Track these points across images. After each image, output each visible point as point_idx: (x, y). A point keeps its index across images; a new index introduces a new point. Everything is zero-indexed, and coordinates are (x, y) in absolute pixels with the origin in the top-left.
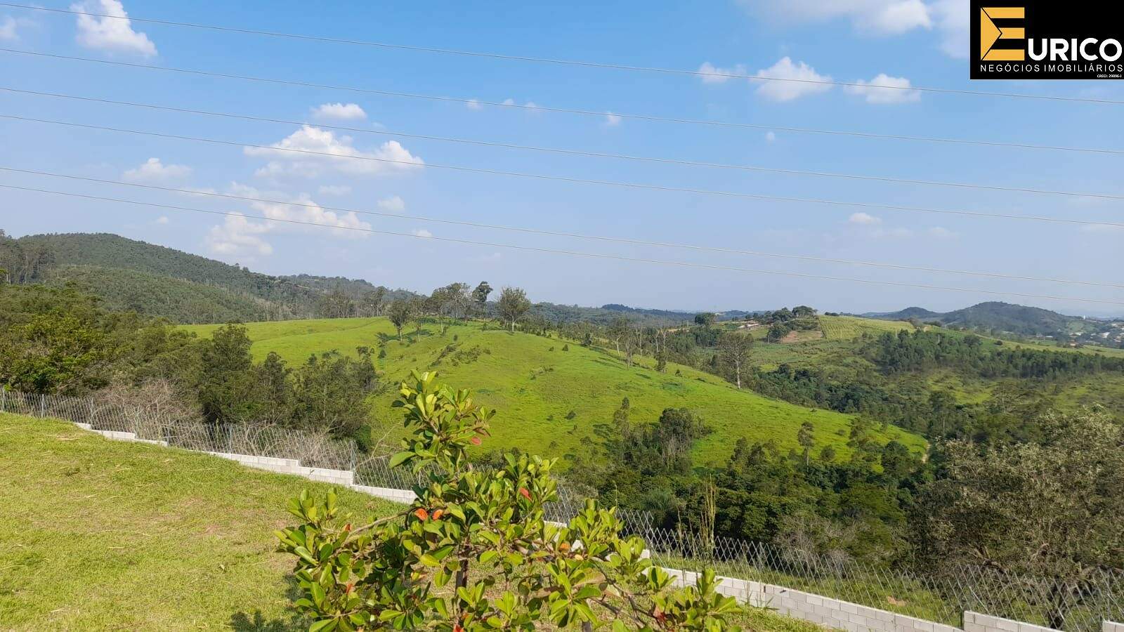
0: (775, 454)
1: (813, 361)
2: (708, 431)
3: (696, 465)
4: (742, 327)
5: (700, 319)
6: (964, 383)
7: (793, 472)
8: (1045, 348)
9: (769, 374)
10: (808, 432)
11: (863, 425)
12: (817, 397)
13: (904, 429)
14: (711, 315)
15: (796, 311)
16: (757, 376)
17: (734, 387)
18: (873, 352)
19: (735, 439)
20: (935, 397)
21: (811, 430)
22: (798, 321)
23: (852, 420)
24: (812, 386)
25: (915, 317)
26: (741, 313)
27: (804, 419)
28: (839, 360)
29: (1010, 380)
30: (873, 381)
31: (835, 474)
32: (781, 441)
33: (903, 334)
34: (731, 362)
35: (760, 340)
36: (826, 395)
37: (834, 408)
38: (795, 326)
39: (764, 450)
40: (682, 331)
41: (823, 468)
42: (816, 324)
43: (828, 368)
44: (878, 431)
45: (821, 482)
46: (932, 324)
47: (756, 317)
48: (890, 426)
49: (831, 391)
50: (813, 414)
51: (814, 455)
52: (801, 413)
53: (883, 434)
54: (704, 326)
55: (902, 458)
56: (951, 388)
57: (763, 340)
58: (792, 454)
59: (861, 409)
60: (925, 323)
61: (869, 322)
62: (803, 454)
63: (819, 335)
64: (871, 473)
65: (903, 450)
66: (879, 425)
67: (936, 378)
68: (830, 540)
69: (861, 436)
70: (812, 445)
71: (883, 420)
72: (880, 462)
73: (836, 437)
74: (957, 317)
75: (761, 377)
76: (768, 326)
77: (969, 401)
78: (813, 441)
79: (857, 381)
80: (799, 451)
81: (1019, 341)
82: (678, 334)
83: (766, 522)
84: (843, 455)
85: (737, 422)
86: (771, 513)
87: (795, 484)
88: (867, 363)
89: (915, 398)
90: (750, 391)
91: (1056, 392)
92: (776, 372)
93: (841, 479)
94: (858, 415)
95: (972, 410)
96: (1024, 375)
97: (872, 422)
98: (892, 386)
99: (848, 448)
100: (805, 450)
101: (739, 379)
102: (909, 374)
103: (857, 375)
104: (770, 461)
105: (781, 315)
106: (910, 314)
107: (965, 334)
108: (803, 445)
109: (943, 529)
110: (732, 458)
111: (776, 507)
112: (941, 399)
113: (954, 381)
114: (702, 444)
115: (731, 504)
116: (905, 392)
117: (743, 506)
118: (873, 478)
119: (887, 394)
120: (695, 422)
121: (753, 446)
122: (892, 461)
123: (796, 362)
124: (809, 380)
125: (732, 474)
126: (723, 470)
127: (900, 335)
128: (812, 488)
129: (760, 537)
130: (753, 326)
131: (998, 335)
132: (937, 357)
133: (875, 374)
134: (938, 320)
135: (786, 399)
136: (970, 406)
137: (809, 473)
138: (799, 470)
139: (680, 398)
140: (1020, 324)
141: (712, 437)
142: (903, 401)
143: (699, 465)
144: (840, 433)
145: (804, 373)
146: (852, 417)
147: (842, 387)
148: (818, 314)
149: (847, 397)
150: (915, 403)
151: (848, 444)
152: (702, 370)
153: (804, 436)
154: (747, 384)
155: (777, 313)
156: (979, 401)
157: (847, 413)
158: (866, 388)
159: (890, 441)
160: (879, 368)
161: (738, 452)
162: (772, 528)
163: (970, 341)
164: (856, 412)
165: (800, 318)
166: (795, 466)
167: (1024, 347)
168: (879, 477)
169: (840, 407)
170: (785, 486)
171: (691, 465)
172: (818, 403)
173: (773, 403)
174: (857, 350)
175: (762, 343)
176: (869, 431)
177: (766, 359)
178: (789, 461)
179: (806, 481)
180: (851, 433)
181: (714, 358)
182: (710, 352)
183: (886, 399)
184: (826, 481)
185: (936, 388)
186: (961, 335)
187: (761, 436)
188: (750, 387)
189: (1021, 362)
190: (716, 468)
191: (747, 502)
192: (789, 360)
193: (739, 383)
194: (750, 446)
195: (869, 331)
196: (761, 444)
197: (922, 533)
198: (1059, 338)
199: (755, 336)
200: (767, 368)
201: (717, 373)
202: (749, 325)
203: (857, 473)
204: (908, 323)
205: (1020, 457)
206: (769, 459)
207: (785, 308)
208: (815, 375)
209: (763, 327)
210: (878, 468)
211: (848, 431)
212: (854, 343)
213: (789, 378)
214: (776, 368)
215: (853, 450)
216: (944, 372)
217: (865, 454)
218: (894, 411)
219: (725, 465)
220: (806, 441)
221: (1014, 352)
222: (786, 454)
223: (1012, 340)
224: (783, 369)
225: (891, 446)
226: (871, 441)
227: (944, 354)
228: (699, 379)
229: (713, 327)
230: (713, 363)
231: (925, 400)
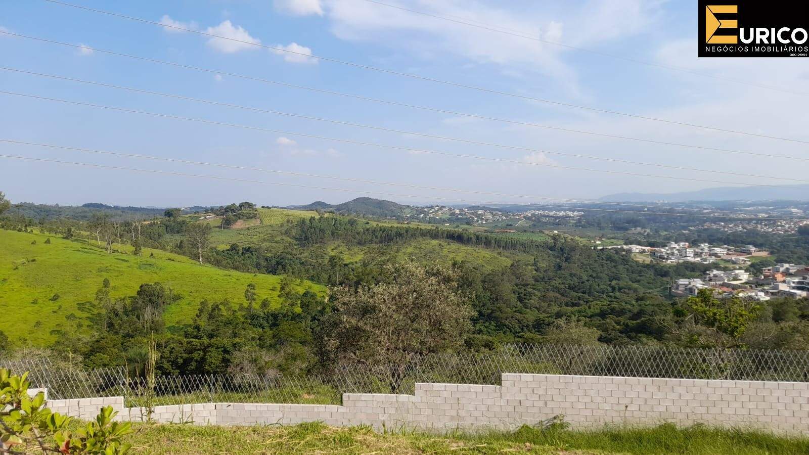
0: (229, 309)
1: (253, 240)
2: (177, 298)
3: (168, 325)
4: (203, 218)
5: (169, 213)
6: (349, 249)
7: (242, 320)
8: (392, 225)
9: (223, 251)
10: (252, 290)
11: (289, 282)
12: (258, 266)
13: (314, 282)
14: (178, 210)
15: (241, 205)
16: (214, 253)
17: (198, 263)
18: (294, 232)
19: (198, 301)
20: (332, 259)
21: (254, 289)
22: (243, 213)
23: (281, 279)
24: (254, 257)
25: (319, 208)
26: (202, 208)
27: (249, 282)
28: (271, 239)
29: (374, 246)
30: (294, 252)
31: (271, 318)
32: (233, 299)
33: (312, 219)
34: (194, 245)
35: (217, 227)
36: (263, 263)
37: (269, 272)
38: (241, 217)
39: (221, 307)
40: (154, 223)
41: (262, 315)
42: (256, 214)
43: (265, 245)
44: (298, 285)
45: (261, 324)
46: (329, 212)
47: (212, 210)
48: (305, 281)
49: (267, 260)
50: (255, 278)
51: (256, 306)
52: (246, 277)
53: (300, 287)
54: (172, 219)
55: (313, 301)
56: (341, 253)
57: (219, 227)
58: (241, 308)
59: (287, 271)
60: (325, 212)
61: (291, 212)
62: (249, 306)
63: (258, 222)
64: (294, 314)
65: (313, 296)
66: (299, 281)
67: (332, 247)
68: (266, 363)
69: (287, 290)
70: (254, 299)
71: (301, 278)
72: (299, 306)
73: (271, 292)
74: (344, 207)
75: (217, 254)
76: (222, 217)
77: (351, 261)
78: (255, 297)
79: (284, 252)
80: (246, 305)
81: (379, 221)
82: (151, 225)
83: (222, 359)
84: (276, 305)
85: (200, 289)
86: (226, 351)
87: (243, 329)
88: (290, 240)
89: (320, 261)
90: (209, 265)
91: (398, 251)
92: (228, 250)
93: (275, 319)
94: (285, 276)
95: (354, 266)
96: (381, 242)
97: (294, 279)
98: (306, 254)
99: (278, 298)
100: (250, 303)
101: (200, 257)
102: (316, 246)
103: (284, 249)
104: (226, 314)
105: (230, 209)
106: (316, 206)
107: (348, 218)
108: (249, 300)
109: (332, 343)
110: (197, 315)
111: (229, 347)
112: (335, 261)
113: (343, 248)
114: (173, 308)
115: (195, 350)
116: (314, 258)
118: (295, 317)
119: (303, 260)
120: (167, 292)
121: (212, 305)
122: (307, 304)
123: (243, 242)
124: (252, 254)
125: (197, 328)
126: (190, 326)
127: (310, 220)
128: (255, 329)
129: (218, 370)
130: (211, 217)
131: (367, 218)
132: (333, 234)
133: (296, 247)
134: (332, 209)
135: (236, 268)
136: (352, 263)
137: (253, 320)
138: (246, 318)
139: (154, 275)
140: (379, 211)
141: (182, 303)
142: (313, 264)
143: (171, 325)
144: (273, 289)
145: (248, 250)
146: (281, 277)
147: (275, 257)
148: (257, 207)
149: (278, 263)
150: (320, 264)
151: (279, 296)
152: (171, 252)
153: (249, 294)
154: (207, 260)
155: (228, 207)
156: (357, 260)
157: (278, 275)
158: (289, 256)
159: (305, 291)
160: (298, 242)
161: (201, 311)
162: (226, 362)
163: (352, 223)
164: (283, 274)
165: (244, 211)
166: (243, 316)
167: (380, 225)
168: (299, 315)
169: (273, 272)
170: (236, 330)
171: (165, 325)
172: (258, 270)
173: (226, 272)
174: (283, 231)
175: (218, 229)
176: (292, 286)
177: (221, 241)
178: (239, 313)
179: (250, 325)
180: (281, 288)
181: (181, 242)
182: (178, 238)
183: (303, 263)
184: (265, 323)
185: (333, 254)
186: (346, 219)
187: (218, 298)
188: (210, 262)
189: (379, 234)
190: (185, 325)
191: (208, 347)
192: (238, 240)
193: (201, 260)
194: (210, 306)
195: (291, 218)
196: (219, 303)
197: (321, 349)
198: (399, 219)
199: (212, 224)
200: (222, 247)
201: (184, 254)
202: (208, 217)
203: (285, 315)
204: (315, 212)
205: (374, 293)
206: (225, 313)
207: (234, 204)
208: (256, 250)
209: (218, 218)
210: (298, 310)
211: (279, 287)
212: (281, 226)
213: (238, 253)
214: (228, 247)
215: (282, 300)
216: (337, 243)
217: (289, 301)
218: (307, 271)
219: (191, 322)
220: (250, 297)
221: (375, 228)
222: (236, 308)
223: (375, 221)
224: (234, 248)
225: (306, 294)
226: (294, 292)
227: (337, 231)
228: (169, 259)
229: (180, 219)
230: (180, 246)
231: (326, 262)
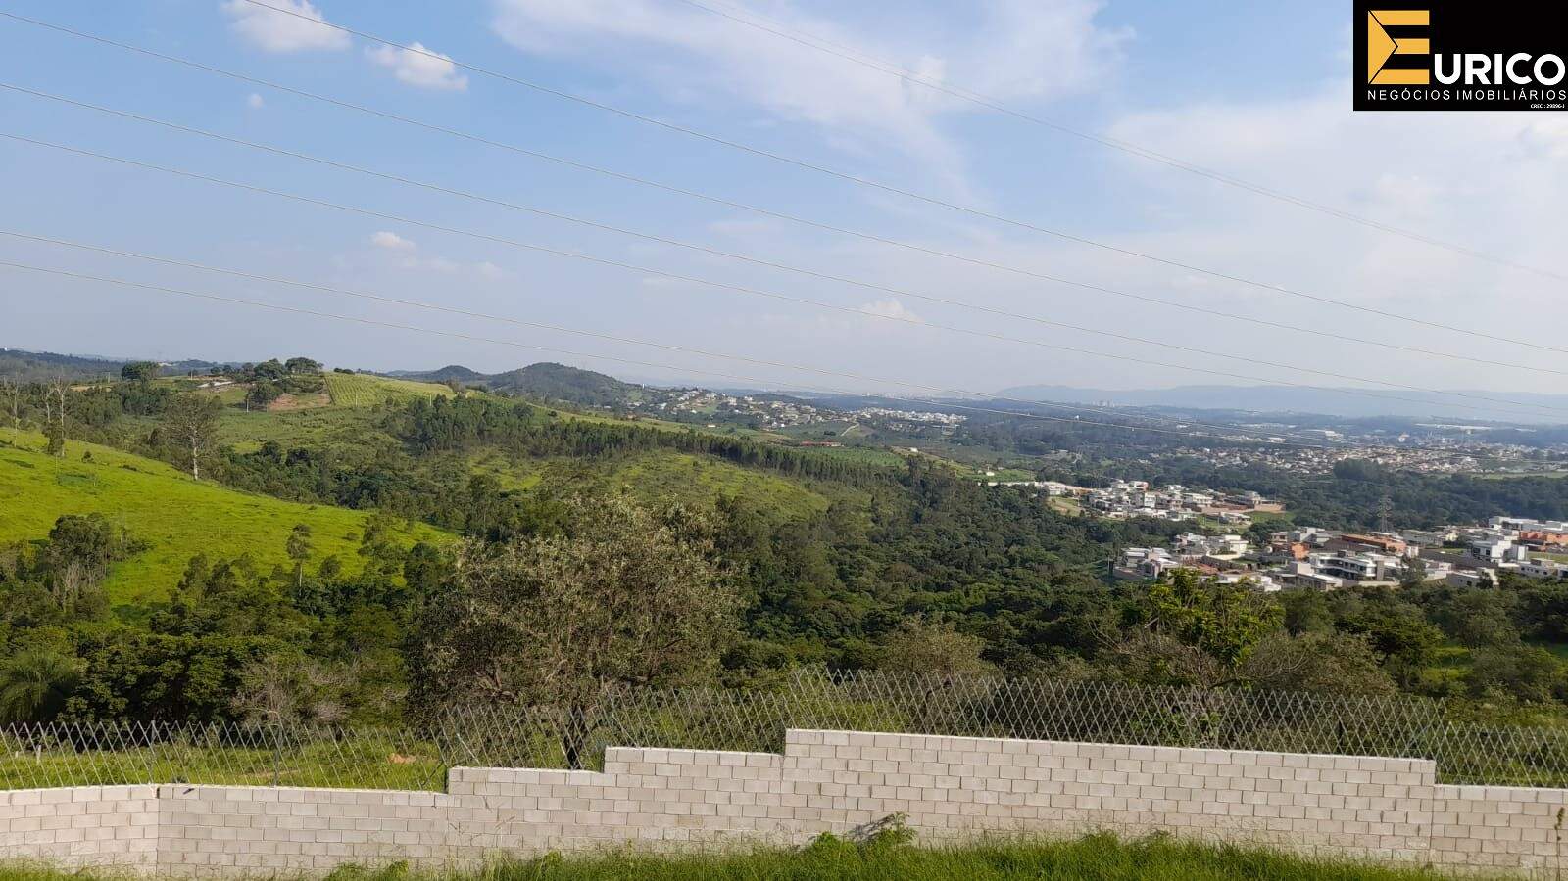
0: (252, 574)
1: (314, 437)
2: (137, 548)
3: (116, 602)
4: (206, 385)
5: (131, 371)
6: (512, 464)
7: (279, 597)
8: (602, 420)
9: (246, 456)
10: (302, 539)
11: (382, 525)
12: (320, 490)
13: (436, 527)
14: (152, 366)
15: (291, 364)
16: (227, 459)
17: (188, 477)
18: (399, 425)
19: (186, 556)
20: (476, 482)
21: (307, 536)
22: (293, 379)
23: (367, 519)
24: (313, 472)
25: (455, 378)
26: (206, 364)
27: (298, 520)
28: (351, 436)
29: (563, 459)
30: (398, 465)
31: (340, 595)
32: (261, 555)
33: (440, 400)
34: (184, 440)
35: (235, 406)
36: (332, 485)
37: (343, 503)
38: (289, 387)
39: (234, 569)
40: (97, 391)
41: (322, 588)
42: (322, 384)
43: (336, 447)
44: (401, 531)
45: (318, 608)
46: (476, 389)
47: (228, 371)
48: (417, 524)
49: (340, 479)
50: (312, 513)
51: (309, 570)
52: (293, 511)
53: (405, 534)
54: (138, 383)
55: (431, 564)
56: (497, 471)
57: (240, 406)
58: (278, 572)
59: (380, 502)
60: (468, 387)
61: (396, 384)
62: (294, 570)
63: (325, 400)
64: (389, 589)
65: (433, 555)
66: (403, 523)
67: (478, 459)
68: (316, 690)
69: (378, 539)
70: (307, 557)
71: (410, 518)
72: (402, 573)
73: (344, 543)
74: (507, 380)
75: (233, 462)
76: (248, 385)
77: (516, 487)
78: (309, 551)
79: (377, 464)
80: (288, 568)
81: (575, 412)
82: (90, 394)
83: (223, 677)
84: (352, 568)
85: (189, 531)
86: (233, 662)
87: (279, 615)
88: (391, 439)
89: (451, 484)
90: (215, 483)
91: (611, 473)
92: (258, 454)
93: (348, 598)
94: (375, 512)
95: (519, 498)
96: (578, 454)
97: (394, 520)
98: (424, 470)
99: (359, 557)
100: (298, 564)
101: (196, 466)
102: (445, 454)
103: (378, 456)
104: (244, 585)
105: (268, 370)
106: (449, 375)
107: (516, 402)
108: (294, 558)
110: (181, 586)
111: (240, 653)
112: (483, 485)
113: (501, 461)
114: (129, 567)
115: (166, 657)
116: (440, 478)
117: (187, 658)
118: (392, 596)
119: (417, 480)
120: (117, 535)
121: (215, 566)
122: (418, 569)
123: (288, 439)
124: (309, 465)
125: (180, 610)
126: (164, 606)
127: (435, 402)
128: (305, 617)
129: (214, 700)
130: (223, 384)
131: (552, 404)
132: (481, 432)
133: (402, 454)
134: (484, 383)
135: (272, 492)
136: (517, 493)
137: (301, 598)
138: (288, 594)
139: (91, 498)
140: (577, 391)
141: (148, 557)
142: (436, 490)
143: (122, 603)
144: (350, 538)
145: (302, 455)
146: (367, 514)
147: (356, 473)
148: (325, 369)
149: (362, 486)
150: (451, 491)
152: (132, 452)
153: (296, 545)
154: (210, 472)
155: (261, 366)
156: (528, 486)
157: (361, 509)
158: (388, 473)
159: (416, 543)
160: (407, 446)
161: (190, 575)
162: (232, 685)
163: (521, 412)
164: (373, 507)
165: (296, 375)
166: (281, 590)
167: (579, 419)
168: (400, 592)
169: (352, 503)
170: (265, 619)
171: (108, 602)
172: (320, 497)
173: (251, 499)
174: (378, 422)
175: (236, 410)
176: (389, 532)
177: (243, 435)
178: (272, 583)
179: (296, 608)
180: (365, 536)
181: (155, 433)
182: (148, 423)
183: (414, 488)
184: (327, 606)
185: (478, 472)
186: (511, 403)
187: (229, 550)
188: (215, 477)
189: (575, 437)
190: (152, 604)
191: (194, 652)
192: (278, 436)
193: (196, 471)
194: (210, 566)
195: (395, 396)
196: (229, 561)
198: (617, 409)
199: (225, 400)
200: (244, 447)
201: (159, 457)
202: (217, 384)
203: (371, 590)
204: (447, 387)
206: (241, 582)
207: (275, 360)
208: (317, 457)
209: (238, 387)
210: (399, 581)
211: (361, 533)
212: (374, 412)
213: (278, 462)
214: (257, 447)
215: (366, 559)
216: (488, 450)
217: (382, 563)
218: (423, 504)
219: (167, 598)
220: (298, 551)
221: (568, 425)
222: (267, 574)
223: (568, 411)
224: (269, 450)
225: (417, 550)
226: (392, 545)
227: (489, 427)
228: (125, 467)
229: (154, 385)
230: (153, 440)
231: (463, 486)
